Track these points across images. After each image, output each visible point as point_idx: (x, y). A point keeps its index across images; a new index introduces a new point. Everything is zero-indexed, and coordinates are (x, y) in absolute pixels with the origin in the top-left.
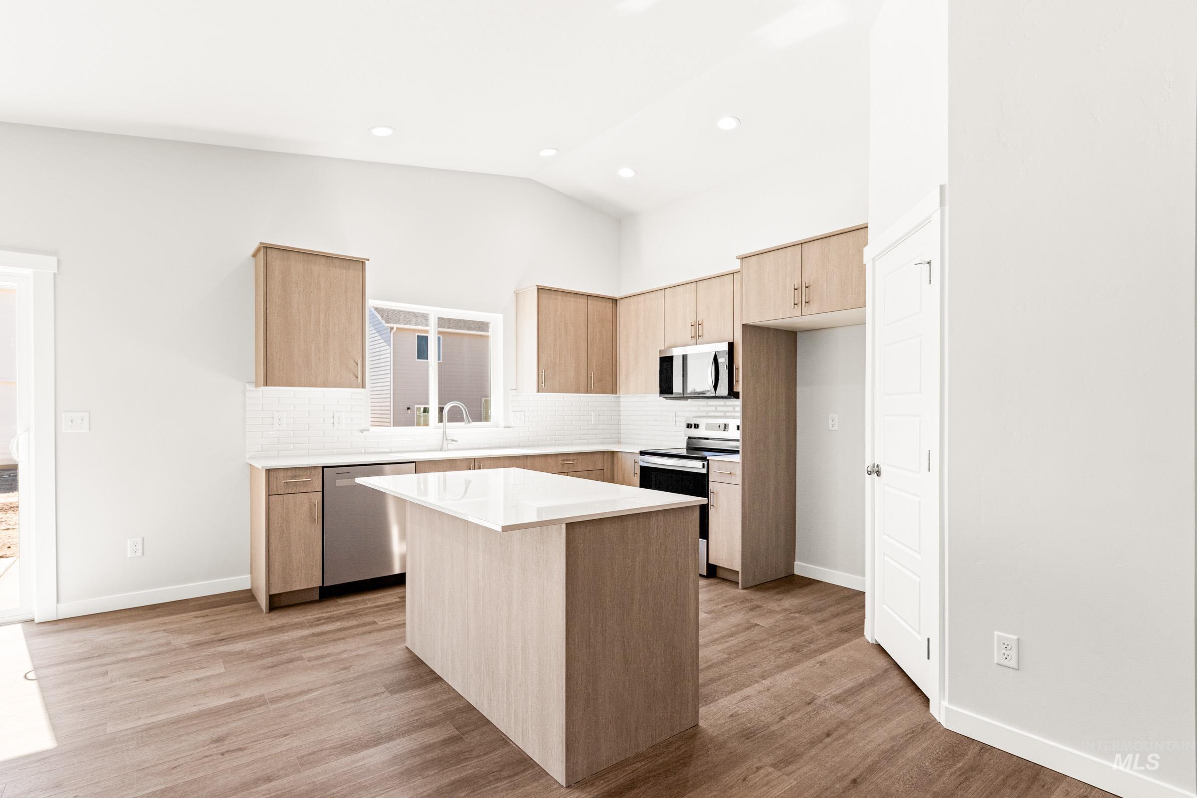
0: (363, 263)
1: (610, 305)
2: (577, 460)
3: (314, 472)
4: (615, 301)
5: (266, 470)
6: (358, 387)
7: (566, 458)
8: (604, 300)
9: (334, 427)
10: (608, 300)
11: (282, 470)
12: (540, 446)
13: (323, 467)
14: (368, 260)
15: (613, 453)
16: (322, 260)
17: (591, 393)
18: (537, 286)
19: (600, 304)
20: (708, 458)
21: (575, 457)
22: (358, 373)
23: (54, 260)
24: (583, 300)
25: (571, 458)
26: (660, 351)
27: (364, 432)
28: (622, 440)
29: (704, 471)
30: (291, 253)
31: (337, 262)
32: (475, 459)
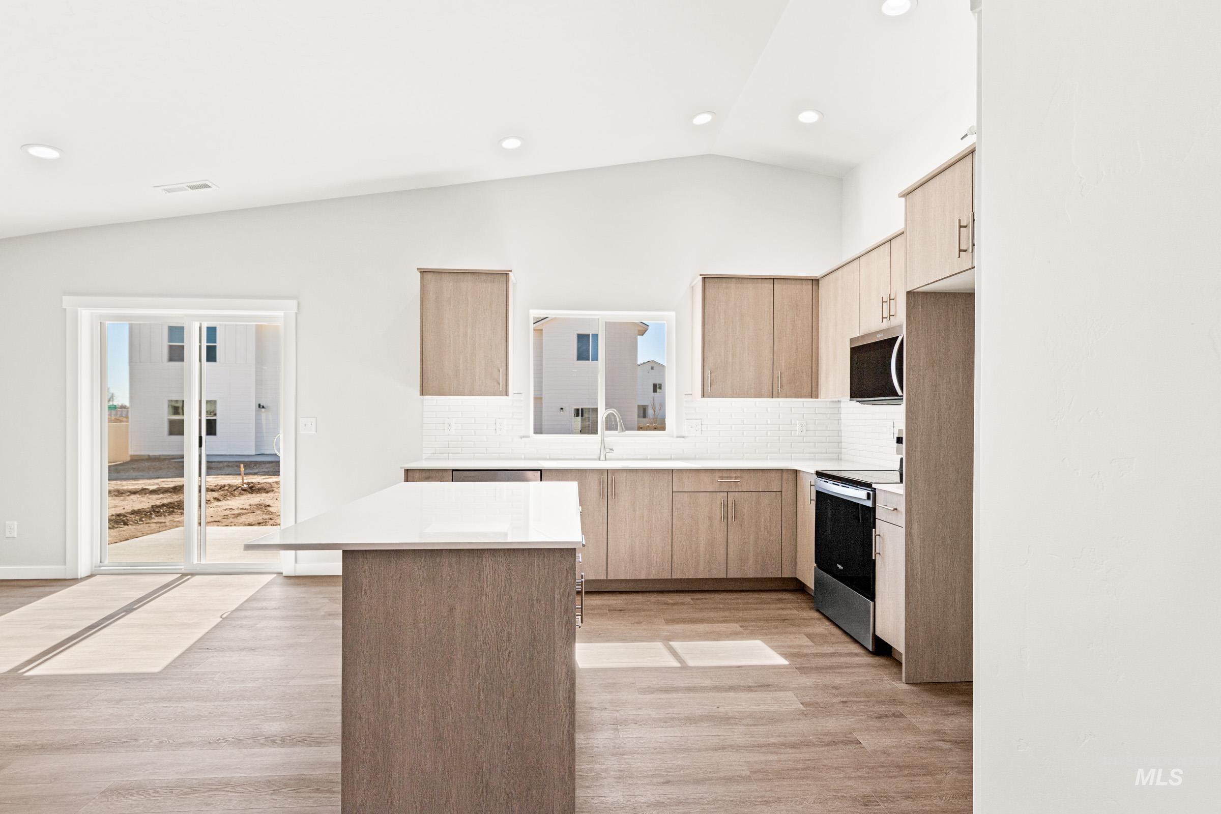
0: (507, 275)
1: (808, 286)
2: (741, 477)
3: (445, 474)
4: (815, 282)
5: (405, 470)
6: (502, 395)
7: (725, 474)
8: (799, 282)
9: (496, 433)
10: (804, 282)
11: (418, 471)
12: (723, 459)
13: (454, 470)
14: (511, 271)
15: (796, 472)
16: (470, 277)
17: (778, 397)
18: (701, 275)
19: (793, 288)
20: (874, 486)
21: (739, 474)
22: (500, 379)
23: (294, 303)
24: (768, 285)
25: (733, 475)
26: (851, 340)
27: (523, 439)
28: (843, 457)
29: (869, 504)
30: (443, 274)
31: (483, 277)
32: (608, 470)
